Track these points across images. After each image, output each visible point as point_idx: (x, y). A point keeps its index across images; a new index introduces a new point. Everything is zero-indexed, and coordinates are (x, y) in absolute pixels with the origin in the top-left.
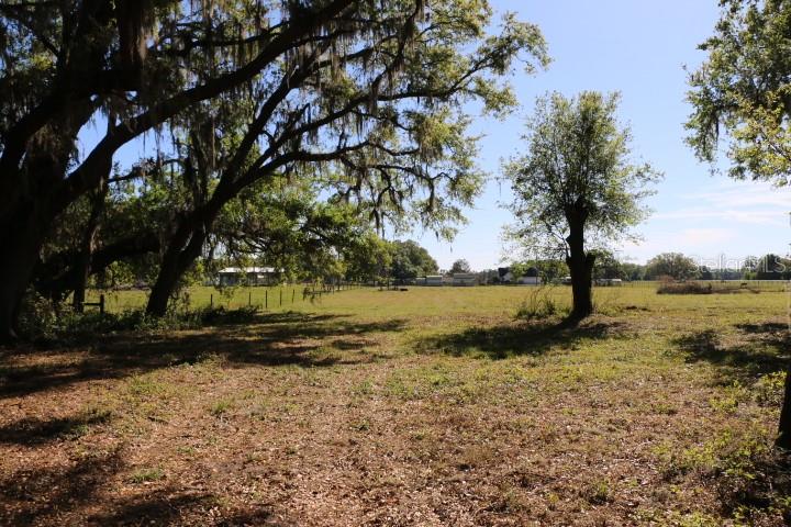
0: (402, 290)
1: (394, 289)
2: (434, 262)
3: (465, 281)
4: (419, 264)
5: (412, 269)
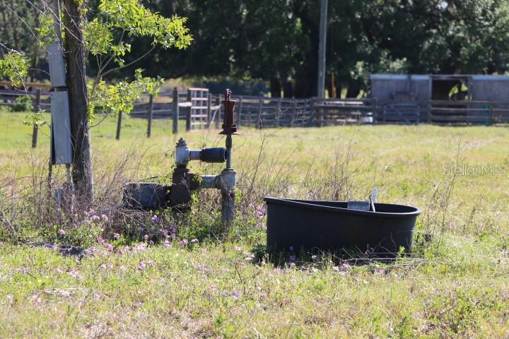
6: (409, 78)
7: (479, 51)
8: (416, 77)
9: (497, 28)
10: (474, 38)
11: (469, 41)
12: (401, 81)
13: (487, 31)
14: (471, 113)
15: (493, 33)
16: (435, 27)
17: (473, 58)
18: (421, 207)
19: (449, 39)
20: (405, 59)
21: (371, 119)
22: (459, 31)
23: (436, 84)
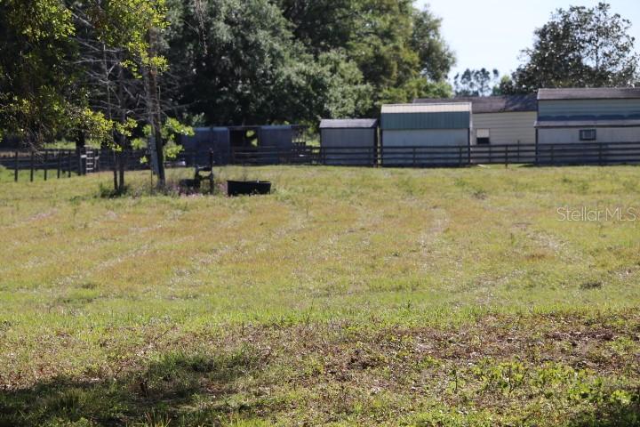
0: (237, 188)
1: (191, 186)
2: (425, 26)
3: (605, 134)
4: (340, 38)
5: (295, 68)
6: (212, 129)
7: (264, 104)
8: (217, 129)
9: (276, 86)
10: (259, 94)
11: (255, 96)
12: (205, 132)
13: (269, 90)
14: (260, 156)
15: (273, 91)
16: (227, 86)
17: (259, 111)
18: (272, 182)
19: (238, 95)
20: (203, 114)
21: (184, 163)
22: (246, 89)
23: (233, 133)
